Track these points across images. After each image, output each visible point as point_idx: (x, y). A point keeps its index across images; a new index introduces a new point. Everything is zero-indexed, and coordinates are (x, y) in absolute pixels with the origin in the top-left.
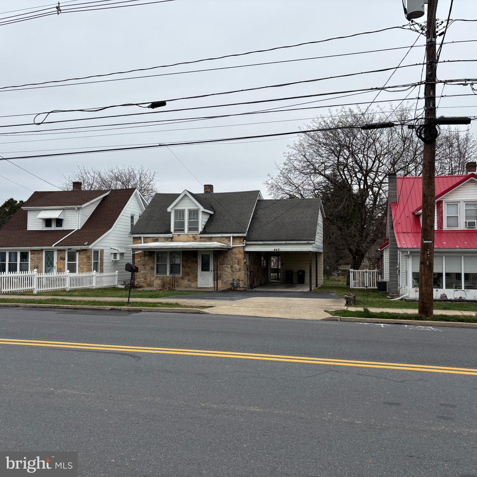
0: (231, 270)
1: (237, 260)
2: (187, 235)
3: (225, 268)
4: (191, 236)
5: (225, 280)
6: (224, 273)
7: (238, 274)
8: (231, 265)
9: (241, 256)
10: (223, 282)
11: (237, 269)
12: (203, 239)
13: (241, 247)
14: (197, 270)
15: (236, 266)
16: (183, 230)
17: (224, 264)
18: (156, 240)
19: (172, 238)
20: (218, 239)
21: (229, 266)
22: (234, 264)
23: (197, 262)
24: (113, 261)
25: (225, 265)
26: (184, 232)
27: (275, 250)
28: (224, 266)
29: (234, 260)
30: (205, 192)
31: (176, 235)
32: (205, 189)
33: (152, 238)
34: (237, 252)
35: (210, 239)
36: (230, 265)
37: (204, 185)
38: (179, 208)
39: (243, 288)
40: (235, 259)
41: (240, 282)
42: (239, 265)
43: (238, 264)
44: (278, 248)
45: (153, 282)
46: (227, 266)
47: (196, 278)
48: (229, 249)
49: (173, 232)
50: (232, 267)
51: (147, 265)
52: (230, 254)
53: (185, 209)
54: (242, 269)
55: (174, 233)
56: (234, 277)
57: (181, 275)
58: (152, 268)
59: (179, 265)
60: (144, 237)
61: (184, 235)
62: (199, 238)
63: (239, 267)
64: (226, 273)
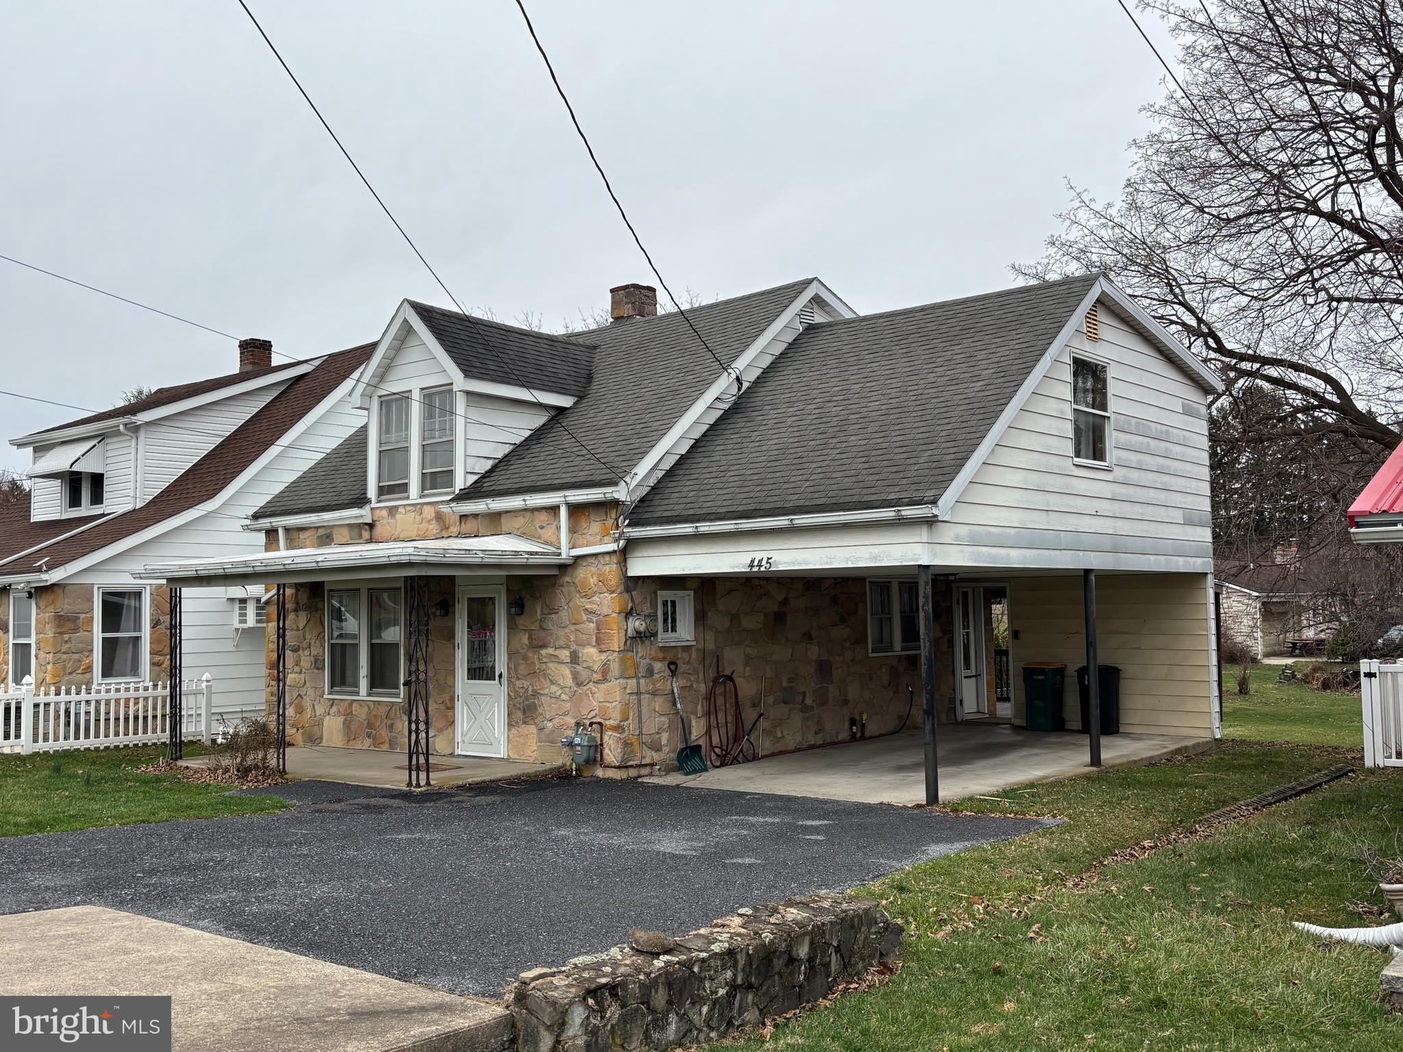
0: (571, 672)
1: (593, 625)
2: (418, 508)
3: (550, 665)
4: (429, 512)
5: (550, 725)
6: (546, 691)
7: (600, 692)
8: (574, 647)
9: (607, 603)
10: (543, 736)
11: (596, 668)
12: (469, 526)
13: (607, 558)
14: (452, 672)
15: (590, 656)
16: (404, 488)
17: (544, 646)
18: (325, 537)
19: (371, 526)
20: (519, 522)
21: (565, 654)
22: (583, 645)
23: (451, 636)
24: (237, 630)
25: (551, 651)
26: (408, 498)
27: (751, 566)
28: (544, 652)
29: (584, 623)
30: (617, 319)
31: (384, 513)
32: (615, 304)
33: (314, 532)
34: (593, 581)
35: (494, 522)
36: (567, 647)
37: (612, 291)
38: (393, 386)
39: (619, 767)
40: (585, 618)
41: (606, 738)
42: (603, 647)
43: (599, 641)
44: (765, 555)
45: (320, 724)
46: (557, 653)
47: (450, 714)
48: (563, 568)
49: (373, 501)
50: (575, 659)
51: (304, 650)
52: (569, 593)
53: (410, 391)
54: (615, 668)
55: (379, 502)
56: (584, 712)
57: (402, 696)
58: (318, 664)
59: (397, 645)
60: (287, 530)
61: (408, 508)
62: (458, 518)
63: (604, 656)
64: (554, 688)
